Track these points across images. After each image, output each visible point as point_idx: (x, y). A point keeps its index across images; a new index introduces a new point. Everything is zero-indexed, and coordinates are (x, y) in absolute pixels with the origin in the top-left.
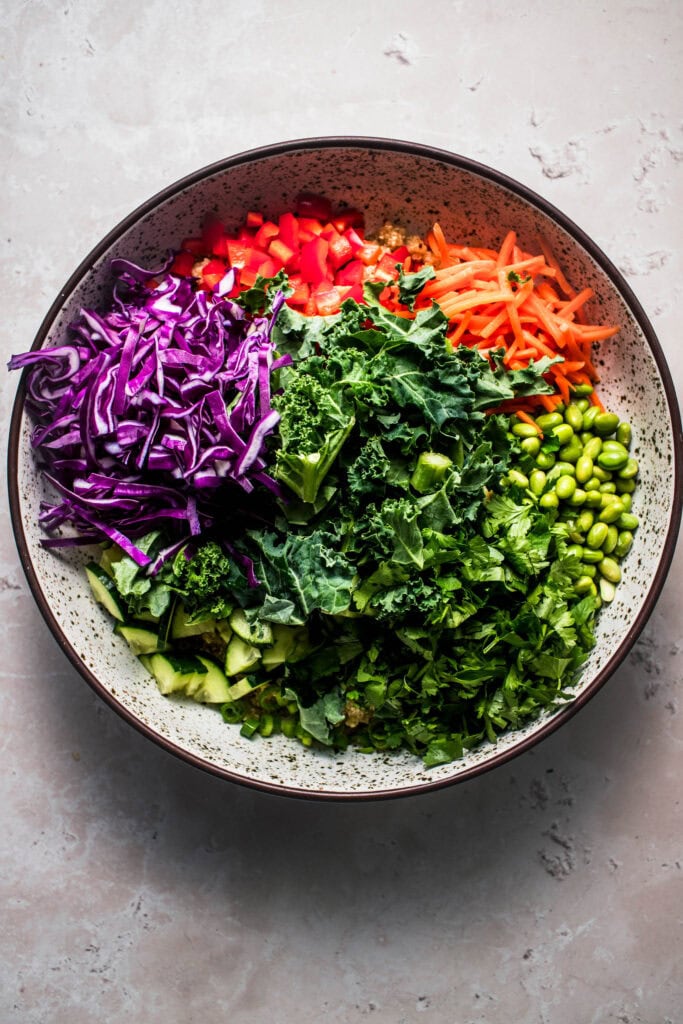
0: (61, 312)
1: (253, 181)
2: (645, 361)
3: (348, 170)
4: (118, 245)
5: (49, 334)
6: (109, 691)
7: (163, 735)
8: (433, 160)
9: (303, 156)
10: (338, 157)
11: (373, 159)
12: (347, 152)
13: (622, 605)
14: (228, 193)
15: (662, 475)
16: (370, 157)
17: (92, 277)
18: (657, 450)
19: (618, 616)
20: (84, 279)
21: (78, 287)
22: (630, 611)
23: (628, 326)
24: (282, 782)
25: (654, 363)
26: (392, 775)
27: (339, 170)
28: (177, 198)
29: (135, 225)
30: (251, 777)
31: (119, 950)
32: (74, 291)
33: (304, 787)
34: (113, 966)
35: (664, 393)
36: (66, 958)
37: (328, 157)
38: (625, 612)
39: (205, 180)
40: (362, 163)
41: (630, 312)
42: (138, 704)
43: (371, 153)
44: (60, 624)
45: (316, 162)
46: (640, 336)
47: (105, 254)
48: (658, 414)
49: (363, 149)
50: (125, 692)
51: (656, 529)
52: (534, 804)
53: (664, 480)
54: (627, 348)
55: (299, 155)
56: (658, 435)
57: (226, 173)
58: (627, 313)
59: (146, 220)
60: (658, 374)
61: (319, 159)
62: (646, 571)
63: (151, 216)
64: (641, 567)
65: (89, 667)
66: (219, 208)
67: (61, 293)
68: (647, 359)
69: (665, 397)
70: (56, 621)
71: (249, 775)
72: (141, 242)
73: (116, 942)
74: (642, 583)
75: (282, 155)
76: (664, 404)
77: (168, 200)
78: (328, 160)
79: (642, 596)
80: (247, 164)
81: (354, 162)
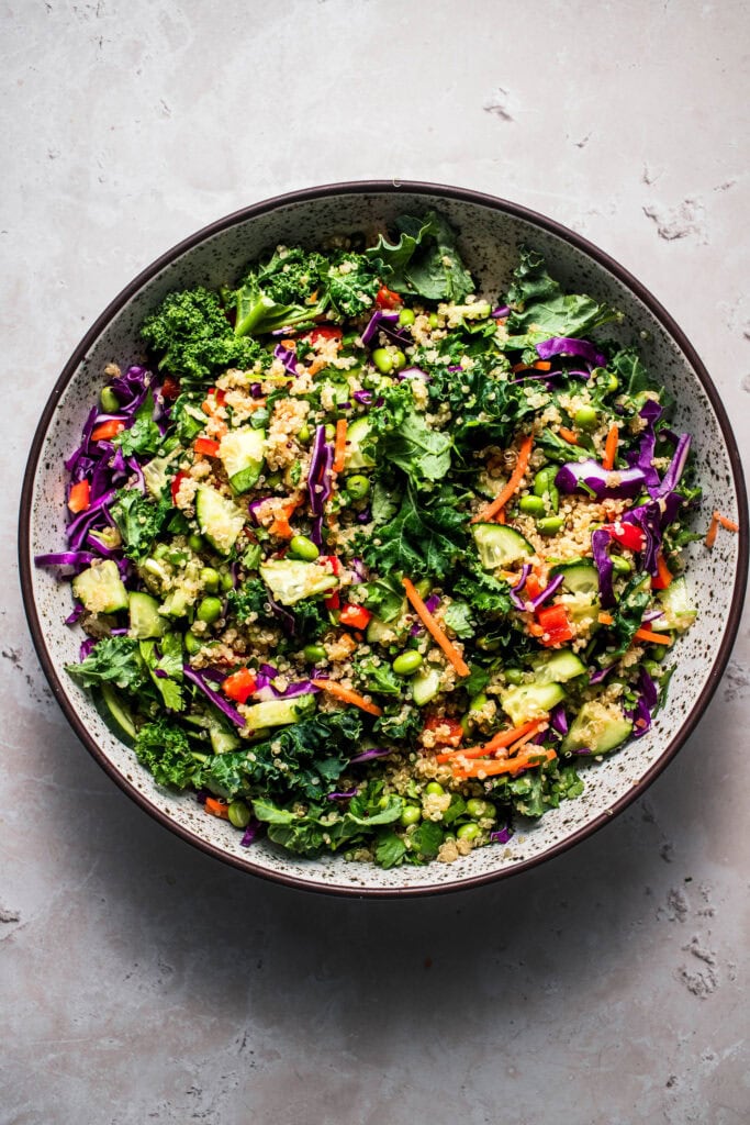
0: (57, 409)
1: (244, 244)
2: (687, 379)
3: (343, 219)
4: (109, 330)
5: (48, 435)
6: (163, 810)
7: (228, 850)
8: (432, 197)
9: (295, 211)
10: (331, 206)
11: (369, 204)
12: (341, 199)
13: (700, 642)
14: (218, 259)
15: (722, 498)
16: (366, 203)
17: (85, 369)
18: (713, 472)
19: (697, 655)
20: (78, 371)
21: (71, 381)
22: (709, 647)
23: (664, 344)
24: (363, 884)
25: (698, 380)
26: (480, 859)
27: (334, 221)
28: (166, 272)
29: (125, 307)
30: (329, 883)
31: (224, 1092)
32: (68, 386)
33: (388, 886)
34: (217, 1110)
35: (713, 411)
36: (165, 1101)
37: (321, 208)
38: (704, 650)
39: (193, 248)
40: (358, 209)
41: (665, 330)
42: (195, 821)
43: (366, 198)
44: (100, 746)
45: (309, 215)
46: (679, 353)
47: (97, 341)
48: (709, 434)
49: (357, 195)
50: (180, 810)
51: (724, 556)
52: (672, 917)
53: (725, 503)
54: (666, 369)
55: (290, 210)
56: (712, 457)
57: (215, 239)
58: (661, 331)
59: (135, 300)
60: (703, 392)
61: (311, 211)
62: (720, 602)
63: (140, 295)
64: (715, 599)
65: (137, 788)
66: (210, 277)
67: (54, 390)
68: (689, 377)
69: (714, 414)
70: (94, 743)
71: (327, 880)
72: (132, 325)
73: (220, 1083)
74: (717, 616)
75: (272, 212)
76: (714, 422)
77: (156, 276)
78: (321, 211)
79: (720, 630)
80: (235, 226)
81: (349, 210)
